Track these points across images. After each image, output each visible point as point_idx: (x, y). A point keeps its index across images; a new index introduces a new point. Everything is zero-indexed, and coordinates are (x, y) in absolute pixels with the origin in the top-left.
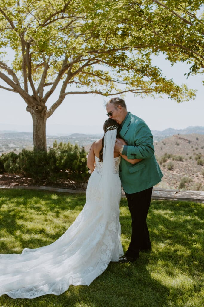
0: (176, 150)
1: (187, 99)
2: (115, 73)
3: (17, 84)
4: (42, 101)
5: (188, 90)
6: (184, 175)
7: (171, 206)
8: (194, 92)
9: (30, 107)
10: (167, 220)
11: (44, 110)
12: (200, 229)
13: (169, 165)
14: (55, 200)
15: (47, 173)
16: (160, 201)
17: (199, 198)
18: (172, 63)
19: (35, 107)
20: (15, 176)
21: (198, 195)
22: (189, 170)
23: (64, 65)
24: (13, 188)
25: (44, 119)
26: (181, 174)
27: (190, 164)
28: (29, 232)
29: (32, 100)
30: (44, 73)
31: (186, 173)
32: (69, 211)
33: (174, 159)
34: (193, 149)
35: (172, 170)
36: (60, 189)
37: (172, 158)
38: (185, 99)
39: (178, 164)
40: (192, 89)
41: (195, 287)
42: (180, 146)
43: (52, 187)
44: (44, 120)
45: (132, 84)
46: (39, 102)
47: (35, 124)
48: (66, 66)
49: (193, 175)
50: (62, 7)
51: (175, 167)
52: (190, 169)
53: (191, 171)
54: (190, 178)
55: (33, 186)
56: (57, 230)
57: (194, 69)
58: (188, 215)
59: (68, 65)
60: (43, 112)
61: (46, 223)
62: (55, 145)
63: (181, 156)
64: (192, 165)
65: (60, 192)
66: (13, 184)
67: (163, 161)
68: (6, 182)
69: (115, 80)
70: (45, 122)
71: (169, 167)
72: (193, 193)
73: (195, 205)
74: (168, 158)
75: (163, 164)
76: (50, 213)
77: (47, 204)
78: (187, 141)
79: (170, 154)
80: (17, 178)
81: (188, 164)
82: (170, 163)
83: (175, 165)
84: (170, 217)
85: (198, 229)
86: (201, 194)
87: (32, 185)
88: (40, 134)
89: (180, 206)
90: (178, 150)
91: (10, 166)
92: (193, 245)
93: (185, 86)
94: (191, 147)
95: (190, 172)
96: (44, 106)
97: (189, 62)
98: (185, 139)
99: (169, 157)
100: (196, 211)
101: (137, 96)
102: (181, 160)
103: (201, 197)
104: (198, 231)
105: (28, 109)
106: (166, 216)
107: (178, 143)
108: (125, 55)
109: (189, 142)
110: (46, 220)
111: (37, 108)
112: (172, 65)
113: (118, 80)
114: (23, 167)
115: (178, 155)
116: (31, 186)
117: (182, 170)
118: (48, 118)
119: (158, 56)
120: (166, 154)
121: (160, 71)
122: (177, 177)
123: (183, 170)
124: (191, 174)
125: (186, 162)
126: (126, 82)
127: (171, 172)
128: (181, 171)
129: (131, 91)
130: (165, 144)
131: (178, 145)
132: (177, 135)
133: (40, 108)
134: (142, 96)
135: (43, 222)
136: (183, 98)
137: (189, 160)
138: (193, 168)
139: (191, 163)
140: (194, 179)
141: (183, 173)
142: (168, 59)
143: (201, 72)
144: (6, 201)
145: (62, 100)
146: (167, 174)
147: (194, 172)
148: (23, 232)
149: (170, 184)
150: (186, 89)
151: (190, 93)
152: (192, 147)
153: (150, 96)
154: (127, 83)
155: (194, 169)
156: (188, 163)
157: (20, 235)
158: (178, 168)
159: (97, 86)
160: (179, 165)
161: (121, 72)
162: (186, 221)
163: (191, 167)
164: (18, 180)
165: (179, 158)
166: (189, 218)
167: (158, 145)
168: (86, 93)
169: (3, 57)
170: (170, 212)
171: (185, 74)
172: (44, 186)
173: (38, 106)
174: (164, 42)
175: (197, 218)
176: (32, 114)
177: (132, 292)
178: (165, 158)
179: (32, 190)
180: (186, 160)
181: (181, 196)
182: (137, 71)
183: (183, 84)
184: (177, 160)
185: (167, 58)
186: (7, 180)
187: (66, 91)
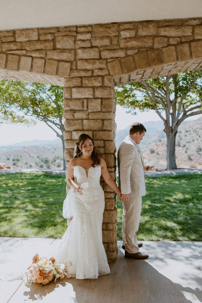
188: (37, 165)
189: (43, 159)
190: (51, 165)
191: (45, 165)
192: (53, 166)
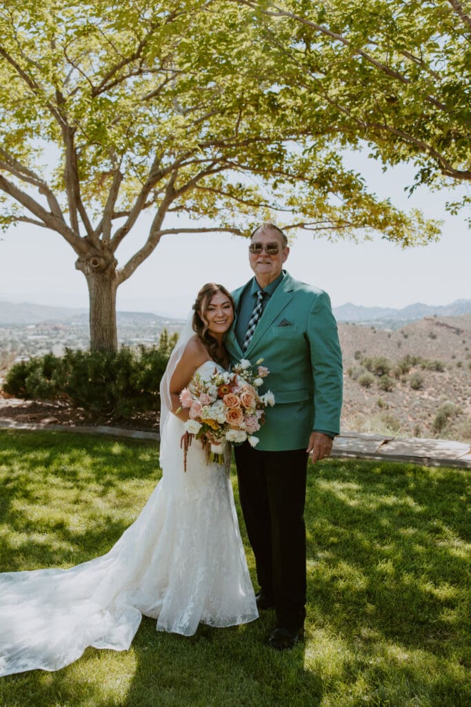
0: (429, 348)
1: (424, 241)
2: (270, 187)
3: (52, 214)
4: (105, 249)
5: (425, 222)
6: (445, 400)
7: (363, 472)
8: (437, 226)
9: (84, 262)
10: (342, 503)
11: (110, 267)
12: (410, 526)
13: (413, 380)
14: (116, 456)
15: (113, 399)
16: (342, 460)
17: (432, 454)
18: (383, 166)
19: (91, 261)
20: (57, 405)
21: (429, 448)
22: (455, 390)
23: (154, 173)
24: (42, 428)
25: (111, 285)
26: (439, 399)
27: (458, 377)
28: (29, 527)
29: (84, 246)
30: (113, 191)
31: (449, 396)
32: (135, 482)
33: (424, 368)
34: (464, 346)
35: (421, 389)
36: (138, 432)
37: (420, 365)
38: (419, 240)
39: (433, 377)
40: (431, 218)
41: (349, 668)
42: (438, 340)
43: (123, 428)
44: (110, 288)
45: (304, 211)
46: (99, 251)
47: (92, 296)
48: (157, 175)
49: (464, 399)
50: (134, 49)
51: (425, 383)
52: (457, 388)
53: (461, 392)
54: (457, 405)
55: (87, 425)
56: (93, 524)
57: (425, 176)
58: (393, 493)
59: (160, 173)
60: (108, 272)
61: (76, 507)
62: (164, 339)
63: (439, 360)
64: (463, 379)
65: (137, 439)
66: (47, 420)
67: (401, 371)
68: (34, 415)
69: (269, 204)
70: (113, 291)
71: (415, 383)
72: (421, 443)
73: (414, 471)
74: (411, 365)
75: (401, 377)
76: (93, 486)
77: (94, 465)
78: (453, 330)
79: (416, 356)
80: (61, 408)
81: (453, 378)
82: (417, 375)
83: (426, 380)
84: (351, 497)
85: (405, 526)
86: (437, 447)
87: (85, 424)
88: (102, 317)
89: (383, 472)
90: (434, 348)
91: (37, 384)
92: (379, 565)
93: (418, 213)
94: (461, 342)
95: (458, 393)
96: (110, 258)
97: (420, 162)
98: (448, 327)
99: (414, 364)
100: (412, 486)
101: (319, 237)
102: (439, 368)
103: (436, 454)
104: (402, 531)
105: (79, 265)
106: (342, 496)
107: (434, 333)
108: (283, 148)
109: (458, 332)
110: (76, 502)
111: (95, 263)
112: (385, 169)
113: (273, 204)
114: (65, 384)
115: (432, 359)
116: (82, 426)
117: (440, 389)
118: (120, 283)
119: (360, 151)
120: (408, 357)
121: (361, 181)
122: (431, 404)
123: (443, 389)
124: (460, 399)
125: (450, 373)
126: (291, 208)
127: (418, 393)
128: (438, 391)
129: (302, 225)
130: (406, 337)
131: (434, 337)
132: (433, 318)
133: (102, 262)
134: (330, 238)
135: (70, 506)
136: (415, 240)
137: (455, 369)
138: (464, 386)
139: (461, 375)
140: (467, 409)
141: (444, 396)
142: (373, 158)
143: (451, 185)
144: (13, 456)
145: (153, 246)
146: (410, 398)
147: (465, 394)
148: (16, 529)
149: (415, 419)
150: (419, 219)
151: (429, 227)
152: (464, 342)
153: (347, 239)
154: (293, 211)
155: (467, 387)
156: (454, 375)
157: (6, 536)
158: (433, 386)
159: (235, 218)
160: (435, 380)
161: (280, 186)
162: (383, 508)
163: (460, 384)
164: (60, 412)
165: (435, 365)
166: (390, 500)
167: (392, 338)
168: (204, 230)
169: (36, 158)
170: (354, 486)
171: (406, 188)
172: (109, 425)
173: (97, 259)
174: (347, 118)
175: (410, 501)
176: (87, 275)
177: (196, 677)
178: (405, 365)
179: (79, 434)
180: (450, 369)
181: (392, 450)
182: (312, 182)
183: (413, 209)
184: (430, 369)
185: (371, 156)
186: (37, 412)
187: (163, 227)
188: (353, 377)
189: (370, 361)
190: (394, 381)
191: (376, 380)
192: (399, 385)
